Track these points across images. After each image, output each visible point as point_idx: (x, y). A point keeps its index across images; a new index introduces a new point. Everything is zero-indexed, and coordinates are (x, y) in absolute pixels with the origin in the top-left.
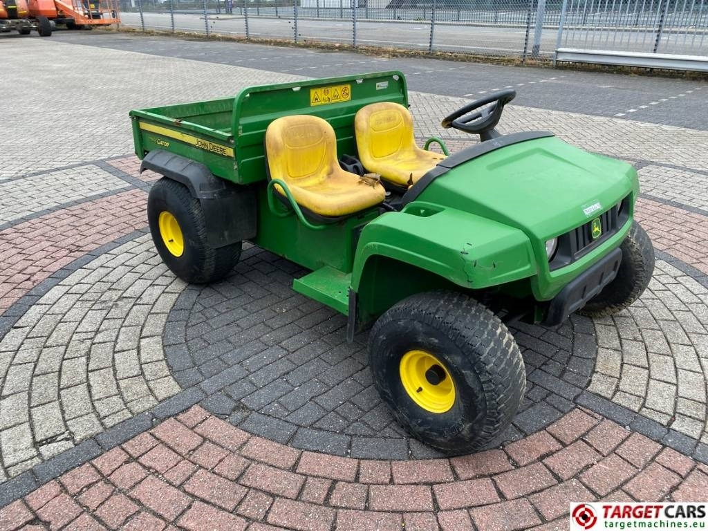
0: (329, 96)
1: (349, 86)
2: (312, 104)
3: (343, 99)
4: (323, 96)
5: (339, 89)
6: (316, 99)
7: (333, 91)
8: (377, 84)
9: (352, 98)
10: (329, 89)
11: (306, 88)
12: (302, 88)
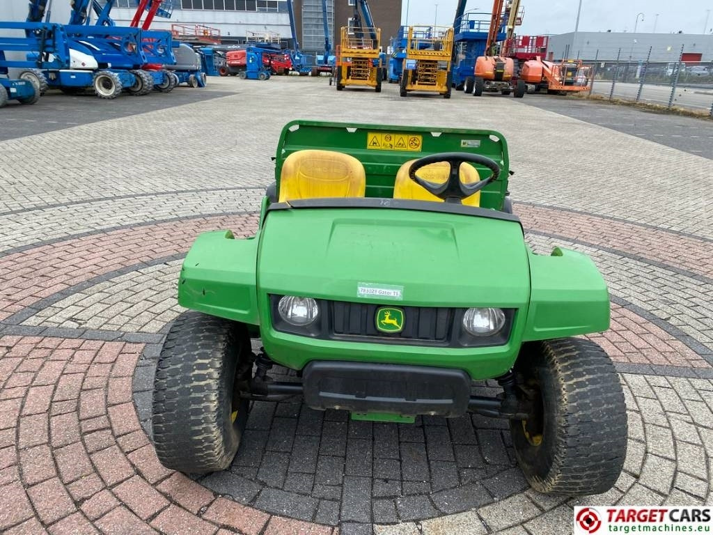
0: (392, 142)
1: (420, 138)
2: (369, 147)
3: (409, 149)
4: (384, 141)
5: (406, 139)
6: (374, 143)
7: (396, 139)
8: (462, 141)
9: (423, 149)
10: (393, 136)
11: (364, 131)
12: (358, 129)
